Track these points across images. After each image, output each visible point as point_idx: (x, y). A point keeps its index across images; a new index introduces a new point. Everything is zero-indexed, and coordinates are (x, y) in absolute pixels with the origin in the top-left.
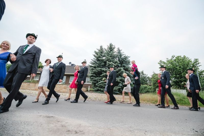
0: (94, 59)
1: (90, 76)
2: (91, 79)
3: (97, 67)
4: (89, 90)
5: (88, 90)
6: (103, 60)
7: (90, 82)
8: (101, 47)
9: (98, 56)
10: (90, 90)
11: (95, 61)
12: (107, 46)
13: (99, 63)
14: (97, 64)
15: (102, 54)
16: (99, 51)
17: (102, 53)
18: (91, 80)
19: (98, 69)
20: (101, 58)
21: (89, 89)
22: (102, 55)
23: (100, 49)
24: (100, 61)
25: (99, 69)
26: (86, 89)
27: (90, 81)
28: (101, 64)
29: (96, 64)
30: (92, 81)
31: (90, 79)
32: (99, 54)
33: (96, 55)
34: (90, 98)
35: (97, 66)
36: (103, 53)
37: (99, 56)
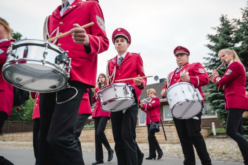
1: (209, 98)
2: (214, 104)
4: (215, 134)
5: (212, 134)
7: (214, 114)
8: (222, 19)
9: (219, 45)
10: (217, 134)
12: (242, 9)
16: (219, 30)
18: (215, 109)
21: (214, 130)
22: (230, 40)
23: (220, 27)
26: (206, 131)
27: (212, 112)
30: (218, 110)
31: (211, 105)
32: (221, 39)
33: (213, 44)
34: (224, 153)
36: (232, 34)
37: (223, 43)
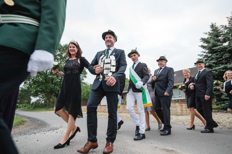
0: (203, 53)
3: (214, 65)
6: (226, 48)
9: (210, 45)
11: (207, 55)
13: (218, 56)
14: (213, 59)
15: (220, 38)
17: (217, 36)
19: (217, 68)
20: (218, 47)
24: (217, 52)
25: (220, 67)
28: (222, 57)
29: (210, 60)
35: (214, 63)
